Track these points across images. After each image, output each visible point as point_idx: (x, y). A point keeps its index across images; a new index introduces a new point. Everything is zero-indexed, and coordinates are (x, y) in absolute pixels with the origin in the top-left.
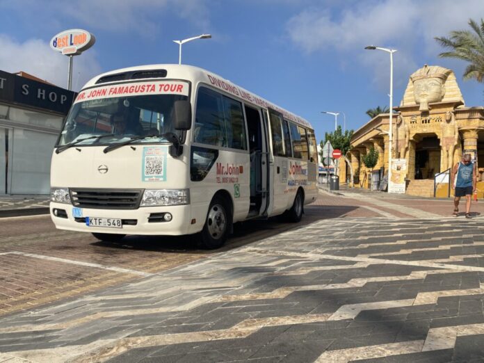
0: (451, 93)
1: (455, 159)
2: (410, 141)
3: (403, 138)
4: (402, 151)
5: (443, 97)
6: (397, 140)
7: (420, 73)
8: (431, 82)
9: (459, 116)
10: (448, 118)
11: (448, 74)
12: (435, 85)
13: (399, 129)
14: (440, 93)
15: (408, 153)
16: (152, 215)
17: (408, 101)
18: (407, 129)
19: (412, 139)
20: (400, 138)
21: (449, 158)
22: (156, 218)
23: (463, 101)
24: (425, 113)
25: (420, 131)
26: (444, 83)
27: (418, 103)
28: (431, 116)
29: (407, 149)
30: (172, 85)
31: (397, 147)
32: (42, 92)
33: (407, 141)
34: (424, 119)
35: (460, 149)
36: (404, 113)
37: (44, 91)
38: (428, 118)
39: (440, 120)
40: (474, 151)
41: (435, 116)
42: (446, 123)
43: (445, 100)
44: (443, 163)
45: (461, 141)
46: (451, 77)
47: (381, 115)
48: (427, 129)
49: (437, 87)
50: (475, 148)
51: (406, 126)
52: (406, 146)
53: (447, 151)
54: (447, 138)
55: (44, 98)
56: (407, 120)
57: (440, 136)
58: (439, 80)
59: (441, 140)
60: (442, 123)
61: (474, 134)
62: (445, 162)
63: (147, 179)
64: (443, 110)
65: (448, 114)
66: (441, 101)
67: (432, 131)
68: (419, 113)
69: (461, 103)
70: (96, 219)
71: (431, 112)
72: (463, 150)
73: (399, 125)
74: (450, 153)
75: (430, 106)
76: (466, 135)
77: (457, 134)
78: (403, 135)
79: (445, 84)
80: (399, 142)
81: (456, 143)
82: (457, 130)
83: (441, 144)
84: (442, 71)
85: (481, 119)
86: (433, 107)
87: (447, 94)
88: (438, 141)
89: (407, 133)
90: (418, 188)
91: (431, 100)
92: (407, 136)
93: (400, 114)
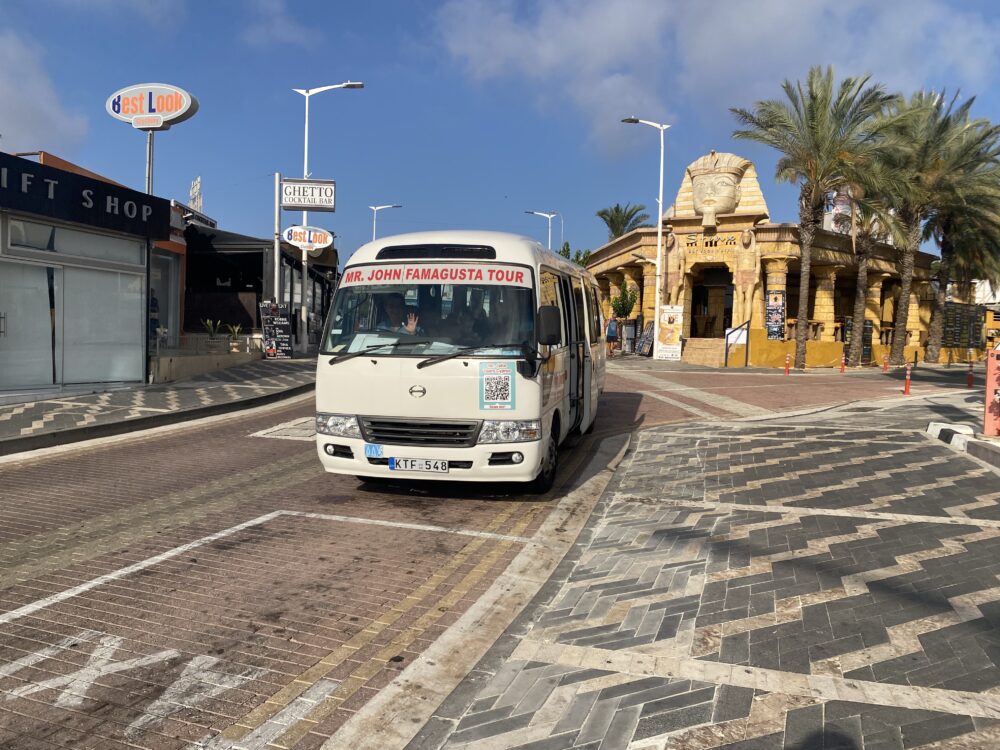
0: (749, 199)
1: (755, 305)
2: (686, 274)
3: (676, 269)
4: (674, 290)
5: (737, 205)
6: (667, 274)
7: (704, 165)
8: (720, 180)
9: (761, 236)
10: (746, 241)
11: (746, 167)
12: (728, 185)
13: (671, 255)
14: (734, 198)
15: (682, 293)
16: (494, 455)
17: (683, 209)
18: (682, 255)
19: (689, 271)
20: (670, 270)
21: (746, 305)
22: (499, 459)
23: (767, 213)
24: (710, 231)
25: (702, 259)
26: (739, 182)
27: (699, 213)
28: (718, 235)
29: (681, 288)
30: (508, 272)
31: (666, 285)
32: (113, 202)
33: (681, 275)
34: (708, 239)
35: (761, 289)
36: (677, 229)
37: (116, 200)
38: (714, 238)
39: (732, 242)
40: (782, 292)
41: (726, 236)
42: (743, 248)
43: (740, 210)
44: (737, 312)
45: (764, 275)
46: (750, 173)
47: (640, 230)
48: (713, 256)
49: (729, 189)
50: (783, 288)
51: (681, 250)
52: (681, 282)
53: (744, 293)
54: (744, 272)
55: (116, 212)
56: (682, 240)
57: (733, 268)
58: (732, 177)
59: (735, 274)
60: (737, 248)
61: (782, 266)
62: (741, 310)
63: (487, 407)
64: (739, 226)
65: (746, 234)
66: (733, 212)
67: (720, 260)
68: (701, 229)
69: (764, 217)
70: (406, 461)
71: (719, 228)
72: (766, 292)
73: (669, 249)
74: (748, 295)
75: (719, 219)
76: (771, 267)
77: (759, 265)
78: (676, 265)
79: (741, 184)
80: (670, 276)
81: (757, 280)
82: (758, 259)
83: (734, 282)
84: (737, 162)
85: (793, 242)
86: (722, 221)
87: (743, 199)
88: (730, 276)
89: (682, 262)
90: (699, 351)
91: (720, 209)
92: (682, 268)
93: (671, 229)
